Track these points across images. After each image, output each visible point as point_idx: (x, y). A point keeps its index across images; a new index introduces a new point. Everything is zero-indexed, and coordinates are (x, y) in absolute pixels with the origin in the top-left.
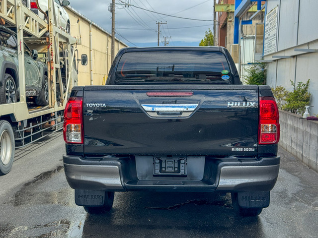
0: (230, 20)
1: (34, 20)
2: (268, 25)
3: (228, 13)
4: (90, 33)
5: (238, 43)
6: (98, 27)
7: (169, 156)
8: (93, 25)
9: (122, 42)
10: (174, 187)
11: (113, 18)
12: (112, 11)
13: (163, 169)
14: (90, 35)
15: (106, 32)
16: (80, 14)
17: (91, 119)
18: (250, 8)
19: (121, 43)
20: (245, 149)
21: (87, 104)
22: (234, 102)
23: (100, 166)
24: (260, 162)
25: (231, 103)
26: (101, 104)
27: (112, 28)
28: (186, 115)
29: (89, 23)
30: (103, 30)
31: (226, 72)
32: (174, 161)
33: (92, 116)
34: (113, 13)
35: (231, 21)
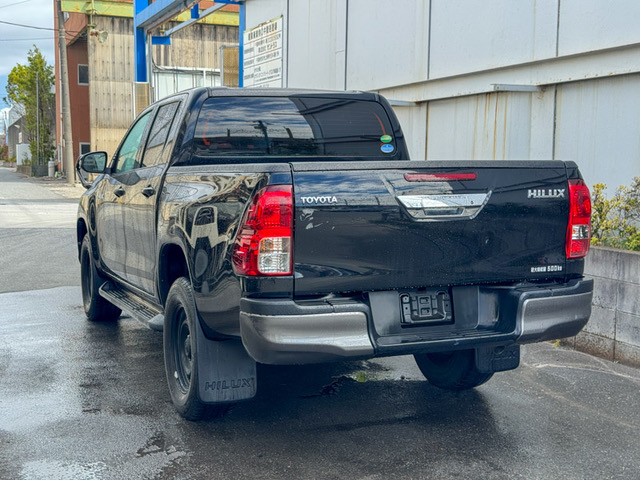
0: (94, 30)
2: (251, 50)
3: (88, 16)
5: (145, 80)
7: (421, 289)
10: (455, 342)
13: (416, 313)
17: (310, 226)
18: (179, 12)
20: (548, 268)
21: (303, 198)
23: (334, 314)
24: (575, 287)
25: (532, 191)
26: (329, 198)
31: (388, 138)
32: (431, 297)
33: (311, 221)
35: (96, 34)
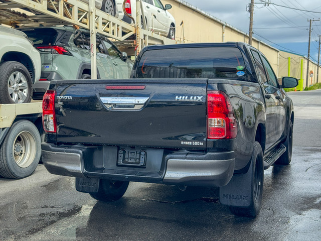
1: (116, 25)
4: (223, 35)
6: (233, 28)
7: (133, 147)
8: (226, 26)
9: (263, 42)
10: (126, 176)
11: (251, 18)
12: (251, 11)
13: (126, 160)
14: (223, 37)
15: (243, 33)
16: (211, 17)
19: (261, 43)
20: (193, 142)
21: (58, 97)
22: (182, 95)
23: (65, 153)
24: (204, 156)
25: (179, 97)
27: (250, 29)
28: (137, 108)
29: (222, 25)
30: (238, 31)
31: (241, 67)
32: (137, 152)
34: (251, 13)
